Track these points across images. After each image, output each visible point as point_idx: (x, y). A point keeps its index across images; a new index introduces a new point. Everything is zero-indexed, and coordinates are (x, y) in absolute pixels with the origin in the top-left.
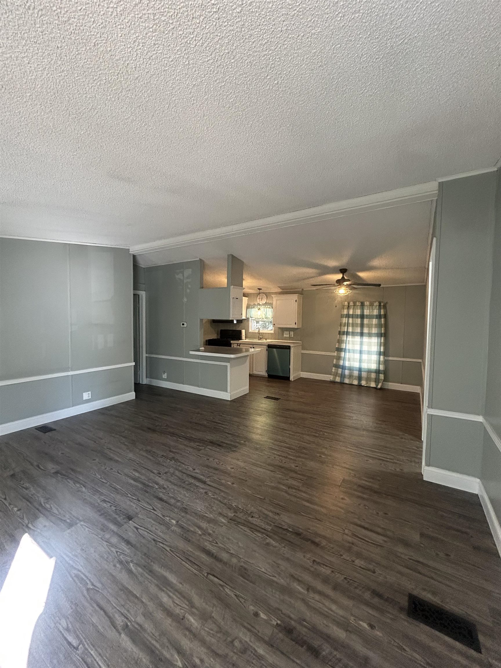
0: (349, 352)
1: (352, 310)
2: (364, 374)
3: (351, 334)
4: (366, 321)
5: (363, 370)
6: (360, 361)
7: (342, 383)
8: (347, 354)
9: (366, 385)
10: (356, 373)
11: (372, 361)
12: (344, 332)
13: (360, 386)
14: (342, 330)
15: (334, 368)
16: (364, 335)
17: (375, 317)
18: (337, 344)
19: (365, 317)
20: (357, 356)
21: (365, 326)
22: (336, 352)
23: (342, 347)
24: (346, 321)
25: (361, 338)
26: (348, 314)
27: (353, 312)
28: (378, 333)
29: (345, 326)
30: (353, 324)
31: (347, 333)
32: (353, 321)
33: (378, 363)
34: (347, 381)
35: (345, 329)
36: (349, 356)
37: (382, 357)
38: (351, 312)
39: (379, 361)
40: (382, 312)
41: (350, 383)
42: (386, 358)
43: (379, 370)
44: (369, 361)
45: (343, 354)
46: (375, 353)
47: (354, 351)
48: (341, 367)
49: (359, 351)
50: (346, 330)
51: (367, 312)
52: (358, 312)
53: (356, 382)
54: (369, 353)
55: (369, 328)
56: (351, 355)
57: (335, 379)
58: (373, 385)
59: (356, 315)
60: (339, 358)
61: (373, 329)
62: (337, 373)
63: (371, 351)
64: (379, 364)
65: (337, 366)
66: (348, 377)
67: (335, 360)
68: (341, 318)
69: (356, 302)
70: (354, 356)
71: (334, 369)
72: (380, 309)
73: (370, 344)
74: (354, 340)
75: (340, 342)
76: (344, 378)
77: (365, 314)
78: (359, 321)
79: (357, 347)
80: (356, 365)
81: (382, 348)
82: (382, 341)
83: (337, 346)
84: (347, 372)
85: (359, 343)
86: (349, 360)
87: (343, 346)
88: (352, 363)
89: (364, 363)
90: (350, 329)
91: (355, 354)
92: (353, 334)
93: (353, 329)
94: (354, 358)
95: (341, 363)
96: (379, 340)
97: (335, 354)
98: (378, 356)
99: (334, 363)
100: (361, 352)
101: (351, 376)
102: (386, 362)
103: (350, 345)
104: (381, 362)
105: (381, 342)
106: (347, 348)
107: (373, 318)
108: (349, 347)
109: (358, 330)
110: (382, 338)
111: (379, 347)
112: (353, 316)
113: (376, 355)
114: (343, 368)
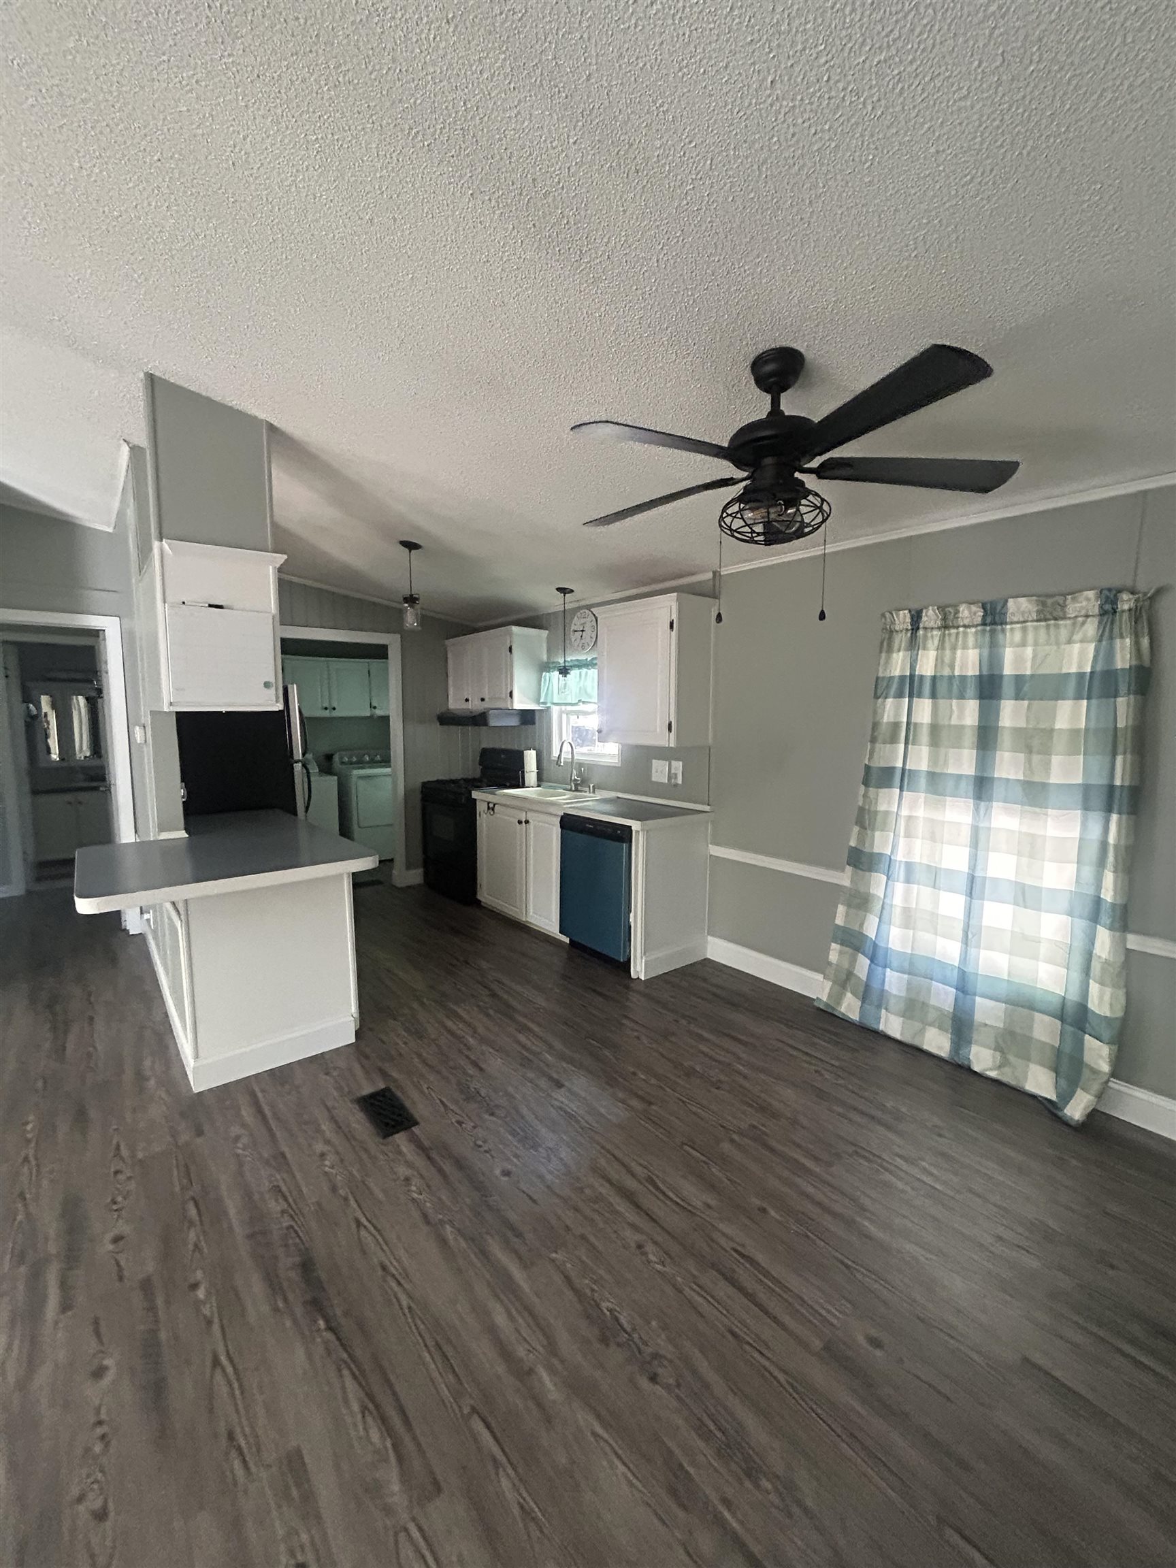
0: (908, 881)
1: (932, 654)
2: (987, 1012)
3: (923, 782)
4: (1010, 714)
5: (981, 986)
6: (969, 935)
7: (870, 1035)
8: (899, 887)
9: (993, 1074)
10: (943, 997)
11: (1043, 949)
12: (890, 771)
13: (958, 1070)
14: (879, 762)
15: (835, 946)
16: (998, 790)
17: (1071, 686)
18: (856, 829)
19: (1008, 688)
20: (953, 905)
21: (1005, 739)
22: (849, 869)
23: (876, 850)
24: (897, 713)
25: (977, 809)
26: (912, 676)
27: (939, 661)
28: (1086, 789)
29: (893, 739)
30: (935, 729)
31: (906, 779)
32: (935, 711)
33: (1077, 960)
34: (892, 1025)
35: (894, 752)
36: (906, 898)
37: (1104, 940)
38: (927, 665)
39: (1089, 956)
40: (1123, 658)
41: (907, 1039)
42: (1134, 942)
43: (1083, 1008)
44: (1024, 943)
45: (877, 884)
46: (1064, 904)
47: (935, 876)
48: (868, 947)
49: (963, 883)
50: (899, 764)
51: (1019, 660)
52: (969, 661)
53: (937, 1042)
54: (1025, 896)
55: (1029, 750)
56: (922, 894)
57: (839, 998)
58: (1040, 1083)
59: (951, 678)
60: (860, 902)
61: (1056, 760)
62: (850, 974)
63: (1039, 889)
64: (1087, 971)
65: (853, 941)
66: (902, 1006)
67: (841, 909)
68: (876, 697)
69: (956, 606)
70: (936, 903)
71: (835, 953)
72: (1107, 635)
73: (1030, 848)
74: (937, 816)
75: (866, 819)
76: (879, 1007)
77: (1008, 670)
78: (968, 712)
79: (956, 858)
80: (949, 950)
81: (1109, 878)
82: (1111, 840)
83: (853, 843)
84: (894, 982)
85: (966, 833)
86: (908, 919)
87: (881, 843)
88: (925, 937)
89: (989, 948)
90: (920, 759)
91: (944, 895)
92: (936, 782)
93: (934, 759)
94: (934, 915)
95: (870, 930)
96: (1095, 831)
97: (844, 878)
98: (1082, 924)
99: (839, 921)
100: (973, 887)
101: (913, 1007)
102: (1130, 964)
103: (918, 843)
104: (1096, 967)
105: (1104, 845)
106: (900, 856)
107: (1058, 696)
108: (909, 852)
109: (964, 762)
110: (1114, 817)
111: (1088, 872)
112: (937, 688)
113: (1070, 913)
114: (876, 955)
